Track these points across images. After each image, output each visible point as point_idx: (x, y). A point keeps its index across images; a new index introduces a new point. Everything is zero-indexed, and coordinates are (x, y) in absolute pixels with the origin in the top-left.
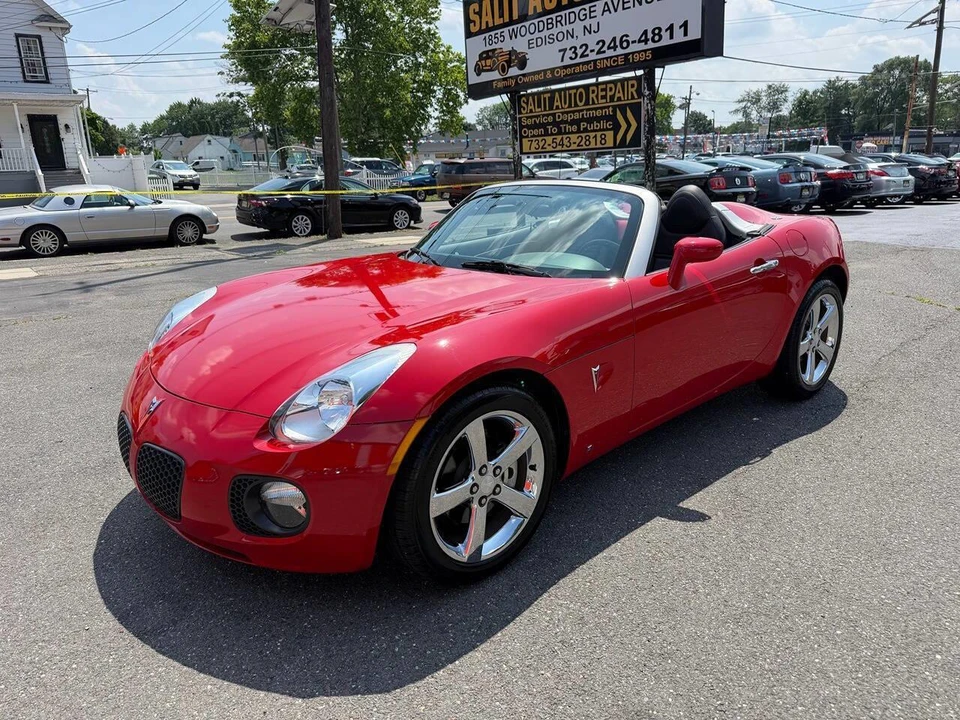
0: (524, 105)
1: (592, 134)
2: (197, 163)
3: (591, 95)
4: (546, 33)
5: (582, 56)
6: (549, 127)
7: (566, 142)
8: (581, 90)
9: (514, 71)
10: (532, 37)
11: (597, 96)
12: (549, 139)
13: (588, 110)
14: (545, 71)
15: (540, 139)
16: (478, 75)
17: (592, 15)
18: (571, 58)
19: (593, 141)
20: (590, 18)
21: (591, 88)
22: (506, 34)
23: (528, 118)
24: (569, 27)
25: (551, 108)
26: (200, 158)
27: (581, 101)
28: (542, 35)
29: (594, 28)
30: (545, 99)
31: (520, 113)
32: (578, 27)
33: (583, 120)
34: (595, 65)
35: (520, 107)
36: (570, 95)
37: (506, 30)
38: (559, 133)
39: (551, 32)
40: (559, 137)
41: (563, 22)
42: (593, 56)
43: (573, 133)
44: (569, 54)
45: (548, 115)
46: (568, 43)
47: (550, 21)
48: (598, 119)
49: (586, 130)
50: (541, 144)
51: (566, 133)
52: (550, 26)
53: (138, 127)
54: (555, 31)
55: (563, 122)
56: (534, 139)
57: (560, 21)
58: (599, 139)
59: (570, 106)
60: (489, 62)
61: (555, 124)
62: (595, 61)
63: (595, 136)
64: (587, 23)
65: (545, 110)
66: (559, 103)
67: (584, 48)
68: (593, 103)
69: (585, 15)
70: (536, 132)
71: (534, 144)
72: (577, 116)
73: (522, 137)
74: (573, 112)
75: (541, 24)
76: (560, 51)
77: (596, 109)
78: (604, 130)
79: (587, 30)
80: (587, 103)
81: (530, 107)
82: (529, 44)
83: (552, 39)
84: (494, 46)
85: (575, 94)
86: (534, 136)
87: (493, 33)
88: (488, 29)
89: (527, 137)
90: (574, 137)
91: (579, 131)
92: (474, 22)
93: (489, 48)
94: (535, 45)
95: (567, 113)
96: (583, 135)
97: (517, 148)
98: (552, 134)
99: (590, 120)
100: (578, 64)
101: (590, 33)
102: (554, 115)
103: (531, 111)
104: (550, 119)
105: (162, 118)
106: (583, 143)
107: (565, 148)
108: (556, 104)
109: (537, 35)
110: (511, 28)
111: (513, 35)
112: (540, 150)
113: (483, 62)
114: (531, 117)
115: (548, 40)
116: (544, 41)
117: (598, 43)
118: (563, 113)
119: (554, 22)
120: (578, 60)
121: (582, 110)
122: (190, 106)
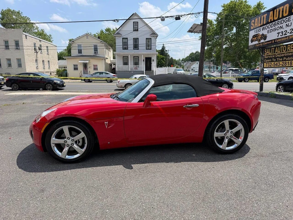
0: (266, 52)
1: (287, 62)
2: (193, 69)
3: (288, 48)
4: (274, 28)
5: (285, 34)
6: (273, 59)
7: (278, 64)
8: (285, 46)
9: (262, 41)
10: (269, 29)
11: (290, 48)
12: (273, 63)
13: (286, 53)
14: (272, 40)
15: (270, 63)
16: (252, 42)
17: (289, 20)
18: (281, 36)
19: (287, 64)
20: (289, 21)
21: (288, 46)
22: (261, 29)
23: (266, 56)
24: (281, 25)
25: (274, 53)
26: (194, 68)
27: (284, 50)
28: (272, 28)
29: (290, 25)
30: (272, 49)
31: (264, 54)
32: (284, 25)
33: (285, 56)
34: (289, 38)
35: (264, 52)
36: (281, 48)
37: (261, 28)
38: (276, 61)
39: (275, 27)
40: (276, 62)
41: (279, 23)
42: (288, 34)
43: (281, 61)
44: (280, 34)
45: (273, 55)
46: (280, 31)
47: (275, 24)
48: (290, 56)
49: (285, 60)
50: (270, 65)
51: (278, 61)
52: (275, 25)
53: (181, 59)
54: (276, 27)
55: (278, 57)
56: (268, 63)
57: (278, 23)
58: (289, 63)
59: (281, 52)
60: (255, 38)
61: (275, 58)
62: (289, 36)
63: (288, 62)
64: (287, 23)
65: (272, 53)
66: (277, 51)
67: (286, 32)
68: (289, 51)
69: (287, 20)
70: (268, 61)
71: (268, 65)
72: (283, 55)
73: (264, 62)
74: (281, 54)
75: (272, 25)
76: (277, 33)
77: (289, 53)
78: (291, 60)
79: (287, 26)
80: (286, 51)
81: (267, 52)
82: (268, 32)
83: (275, 29)
84: (257, 33)
85: (283, 48)
86: (268, 62)
87: (257, 29)
88: (256, 28)
89: (266, 62)
90: (281, 63)
91: (283, 60)
92: (252, 26)
93: (256, 34)
94: (270, 32)
95: (279, 54)
96: (284, 62)
97: (262, 66)
98: (274, 61)
99: (287, 57)
100: (283, 38)
101: (288, 26)
102: (275, 55)
103: (268, 54)
104: (274, 56)
105: (188, 57)
106: (284, 65)
107: (278, 66)
108: (276, 51)
109: (271, 28)
110: (263, 27)
111: (263, 29)
112: (269, 67)
113: (254, 38)
114: (267, 56)
115: (274, 30)
116: (273, 30)
117: (290, 30)
118: (278, 54)
119: (276, 24)
120: (283, 36)
121: (285, 53)
122: (196, 53)
